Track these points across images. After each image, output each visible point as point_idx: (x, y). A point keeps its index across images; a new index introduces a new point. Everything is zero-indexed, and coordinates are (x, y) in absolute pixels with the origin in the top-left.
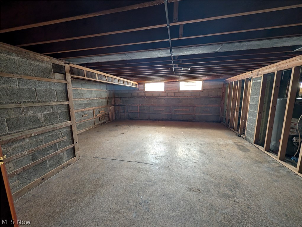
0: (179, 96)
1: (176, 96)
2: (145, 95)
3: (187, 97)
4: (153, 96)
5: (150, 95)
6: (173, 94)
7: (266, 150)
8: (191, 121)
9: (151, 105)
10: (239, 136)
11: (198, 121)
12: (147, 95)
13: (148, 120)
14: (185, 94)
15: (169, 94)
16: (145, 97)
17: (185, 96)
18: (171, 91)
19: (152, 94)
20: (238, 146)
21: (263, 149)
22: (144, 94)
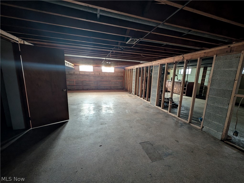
0: (102, 75)
1: (100, 75)
2: (80, 73)
3: (106, 76)
4: (85, 75)
5: (84, 73)
6: (98, 74)
7: (137, 96)
8: (109, 89)
9: (84, 80)
10: (130, 93)
11: (113, 89)
12: (81, 73)
13: (82, 90)
14: (105, 74)
15: (96, 74)
16: (80, 74)
17: (106, 75)
18: (97, 72)
19: (85, 73)
20: (129, 96)
21: (136, 96)
22: (78, 73)
